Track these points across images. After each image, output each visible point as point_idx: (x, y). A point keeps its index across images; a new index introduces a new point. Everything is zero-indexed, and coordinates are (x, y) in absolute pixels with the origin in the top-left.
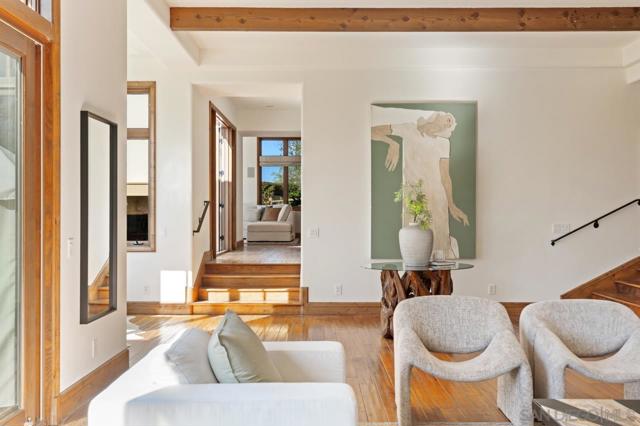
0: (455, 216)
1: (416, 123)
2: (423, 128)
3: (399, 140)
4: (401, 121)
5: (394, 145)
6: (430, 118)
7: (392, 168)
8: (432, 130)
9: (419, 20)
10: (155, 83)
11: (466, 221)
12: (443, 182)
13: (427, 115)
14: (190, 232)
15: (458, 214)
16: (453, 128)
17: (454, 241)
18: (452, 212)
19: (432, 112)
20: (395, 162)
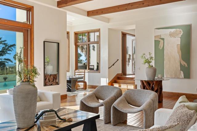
0: (182, 64)
1: (169, 33)
2: (171, 35)
3: (163, 39)
4: (164, 33)
5: (162, 41)
6: (174, 31)
7: (161, 48)
8: (174, 35)
9: (147, 3)
10: (100, 29)
11: (186, 65)
12: (178, 52)
13: (173, 30)
14: (108, 68)
15: (184, 63)
16: (182, 34)
17: (182, 72)
18: (181, 62)
19: (175, 29)
20: (162, 46)
